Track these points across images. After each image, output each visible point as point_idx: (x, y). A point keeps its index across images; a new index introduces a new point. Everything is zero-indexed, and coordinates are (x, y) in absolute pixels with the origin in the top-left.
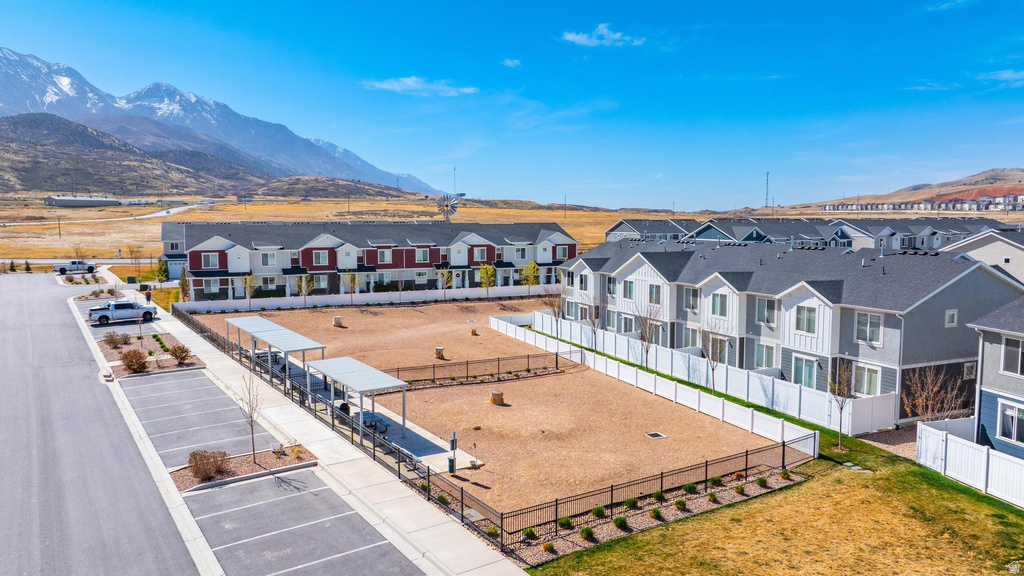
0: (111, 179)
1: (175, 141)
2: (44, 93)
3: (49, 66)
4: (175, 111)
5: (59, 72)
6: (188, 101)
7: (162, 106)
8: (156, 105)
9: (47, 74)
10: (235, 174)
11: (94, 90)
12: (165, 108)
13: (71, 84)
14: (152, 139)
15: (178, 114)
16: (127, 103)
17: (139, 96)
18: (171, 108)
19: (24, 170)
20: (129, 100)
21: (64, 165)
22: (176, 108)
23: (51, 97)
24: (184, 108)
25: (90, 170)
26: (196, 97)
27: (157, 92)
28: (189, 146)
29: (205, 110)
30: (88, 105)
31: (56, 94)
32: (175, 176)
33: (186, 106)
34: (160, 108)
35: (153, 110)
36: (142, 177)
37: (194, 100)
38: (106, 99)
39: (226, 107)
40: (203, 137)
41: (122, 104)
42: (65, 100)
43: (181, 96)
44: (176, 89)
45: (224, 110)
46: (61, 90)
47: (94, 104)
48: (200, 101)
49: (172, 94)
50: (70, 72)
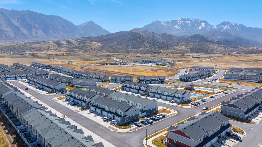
0: (206, 50)
1: (225, 37)
2: (199, 27)
3: (200, 21)
4: (228, 28)
5: (202, 22)
6: (232, 25)
7: (225, 27)
8: (223, 27)
9: (200, 23)
10: (236, 46)
11: (209, 25)
12: (226, 27)
13: (204, 24)
14: (220, 37)
15: (229, 28)
16: (216, 27)
17: (220, 25)
18: (227, 27)
20: (217, 26)
21: (198, 47)
22: (228, 27)
23: (200, 28)
24: (230, 27)
25: (202, 48)
26: (234, 23)
27: (224, 23)
28: (229, 38)
29: (236, 27)
30: (208, 29)
31: (201, 27)
32: (220, 48)
33: (231, 26)
34: (224, 28)
35: (222, 28)
36: (212, 49)
37: (233, 24)
38: (212, 26)
39: (242, 25)
40: (234, 35)
41: (215, 27)
42: (203, 28)
43: (230, 24)
44: (229, 22)
45: (242, 27)
46: (202, 26)
47: (209, 28)
48: (235, 25)
49: (227, 23)
50: (205, 22)
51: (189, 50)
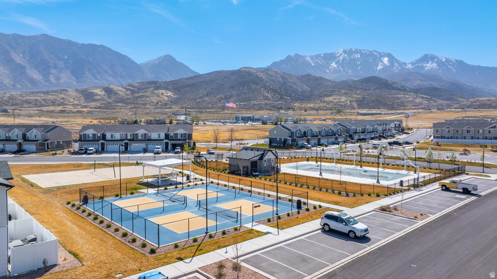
0: (389, 103)
1: (430, 82)
2: (377, 65)
3: (380, 54)
4: (434, 67)
5: (384, 56)
6: (441, 61)
7: (428, 65)
8: (425, 65)
9: (379, 57)
10: (452, 98)
11: (397, 61)
12: (430, 66)
13: (388, 60)
14: (419, 82)
15: (435, 68)
16: (412, 65)
17: (417, 62)
18: (432, 65)
19: (360, 101)
20: (412, 64)
21: (373, 98)
22: (435, 65)
23: (380, 67)
24: (439, 65)
25: (382, 100)
26: (445, 58)
27: (426, 58)
28: (436, 84)
29: (449, 65)
30: (394, 69)
31: (382, 65)
32: (418, 100)
33: (440, 64)
34: (427, 66)
35: (423, 68)
36: (402, 102)
37: (444, 60)
38: (403, 64)
39: (461, 61)
40: (446, 79)
41: (410, 66)
42: (385, 68)
43: (438, 59)
44: (435, 56)
45: (460, 64)
46: (384, 63)
47: (397, 68)
48: (447, 60)
49: (433, 58)
50: (389, 55)
51: (355, 105)
